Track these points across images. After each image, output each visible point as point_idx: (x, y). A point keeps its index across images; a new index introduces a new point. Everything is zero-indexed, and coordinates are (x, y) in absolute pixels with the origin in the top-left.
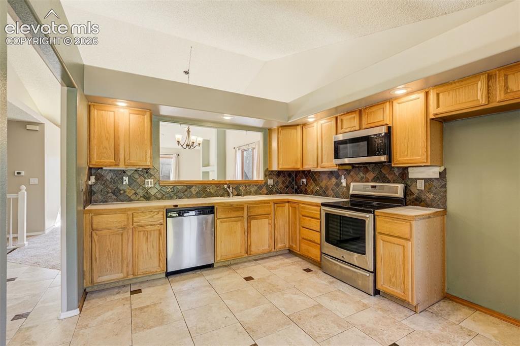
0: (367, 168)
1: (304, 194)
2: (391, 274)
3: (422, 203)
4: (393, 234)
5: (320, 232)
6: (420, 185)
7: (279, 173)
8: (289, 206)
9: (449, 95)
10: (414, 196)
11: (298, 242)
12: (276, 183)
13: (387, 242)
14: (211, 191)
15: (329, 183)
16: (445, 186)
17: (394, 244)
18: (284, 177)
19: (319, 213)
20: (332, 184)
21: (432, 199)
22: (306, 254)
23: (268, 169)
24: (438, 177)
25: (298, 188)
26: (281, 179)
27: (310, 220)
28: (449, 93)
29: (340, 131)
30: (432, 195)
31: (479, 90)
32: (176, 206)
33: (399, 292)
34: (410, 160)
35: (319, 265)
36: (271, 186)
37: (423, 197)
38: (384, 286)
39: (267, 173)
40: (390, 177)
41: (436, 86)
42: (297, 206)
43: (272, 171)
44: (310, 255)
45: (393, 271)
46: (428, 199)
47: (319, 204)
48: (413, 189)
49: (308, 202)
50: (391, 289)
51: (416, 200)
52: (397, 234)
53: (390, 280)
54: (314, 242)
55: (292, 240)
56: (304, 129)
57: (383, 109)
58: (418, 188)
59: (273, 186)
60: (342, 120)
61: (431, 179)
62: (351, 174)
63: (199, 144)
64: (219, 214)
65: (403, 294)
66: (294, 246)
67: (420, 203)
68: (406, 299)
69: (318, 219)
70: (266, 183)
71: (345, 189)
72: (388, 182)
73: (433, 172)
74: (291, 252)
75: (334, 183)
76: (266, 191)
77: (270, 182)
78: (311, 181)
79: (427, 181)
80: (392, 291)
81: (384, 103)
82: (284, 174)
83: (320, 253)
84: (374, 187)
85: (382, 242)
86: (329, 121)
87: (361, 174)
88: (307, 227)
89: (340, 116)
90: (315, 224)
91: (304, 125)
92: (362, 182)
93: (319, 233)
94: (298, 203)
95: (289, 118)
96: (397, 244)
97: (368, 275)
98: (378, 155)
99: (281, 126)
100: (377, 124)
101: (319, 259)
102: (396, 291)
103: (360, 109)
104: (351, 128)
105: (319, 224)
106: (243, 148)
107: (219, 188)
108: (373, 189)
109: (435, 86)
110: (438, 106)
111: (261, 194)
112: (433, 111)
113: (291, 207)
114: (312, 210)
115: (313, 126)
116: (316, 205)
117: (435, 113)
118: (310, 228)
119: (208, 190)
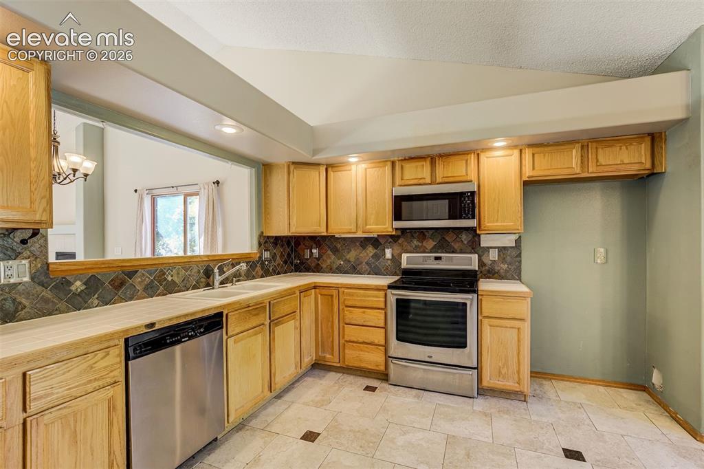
0: (424, 234)
1: (314, 272)
2: (500, 364)
3: (496, 275)
4: (506, 316)
5: (385, 328)
6: (493, 255)
7: (277, 240)
8: (315, 294)
9: (544, 158)
10: (487, 268)
11: (336, 348)
12: (274, 257)
13: (497, 326)
14: (176, 279)
15: (361, 255)
16: (519, 255)
17: (507, 327)
18: (282, 246)
19: (383, 299)
20: (368, 254)
21: (506, 270)
22: (356, 364)
23: (262, 233)
24: (514, 245)
25: (302, 263)
26: (278, 251)
27: (364, 312)
28: (544, 155)
29: (398, 181)
30: (506, 266)
31: (574, 157)
32: (153, 325)
33: (512, 384)
34: (501, 226)
35: (384, 377)
36: (266, 263)
37: (497, 268)
38: (492, 381)
39: (262, 241)
40: (456, 246)
41: (531, 146)
42: (334, 293)
43: (268, 237)
44: (363, 365)
45: (504, 361)
46: (502, 271)
47: (383, 286)
48: (484, 259)
49: (358, 285)
50: (500, 383)
51: (489, 271)
52: (510, 316)
53: (500, 372)
54: (372, 344)
55: (323, 346)
56: (331, 174)
57: (467, 161)
58: (491, 259)
59: (270, 261)
60: (402, 167)
61: (505, 248)
62: (400, 241)
63: (86, 175)
64: (233, 325)
65: (517, 385)
66: (328, 356)
67: (493, 275)
68: (522, 389)
69: (382, 309)
70: (260, 258)
71: (389, 262)
72: (453, 252)
73: (509, 240)
74: (319, 366)
75: (371, 254)
76: (261, 272)
77: (266, 255)
78: (329, 252)
79: (502, 250)
80: (503, 385)
81: (468, 154)
82: (282, 241)
83: (383, 358)
84: (437, 258)
85: (489, 327)
86: (378, 165)
87: (415, 242)
88: (357, 323)
89: (398, 161)
90: (376, 317)
91: (329, 167)
92: (417, 252)
93: (383, 330)
94: (337, 287)
95: (315, 152)
96: (510, 328)
97: (471, 373)
98: (465, 218)
99: (294, 163)
100: (457, 179)
101: (382, 368)
102: (508, 384)
103: (434, 157)
104: (418, 179)
105: (382, 317)
106: (156, 192)
107: (189, 272)
108: (437, 262)
109: (528, 145)
110: (534, 169)
111: (254, 278)
112: (528, 173)
113: (321, 295)
114: (368, 297)
115: (350, 170)
116: (378, 289)
117: (531, 174)
118: (365, 324)
119: (170, 278)
